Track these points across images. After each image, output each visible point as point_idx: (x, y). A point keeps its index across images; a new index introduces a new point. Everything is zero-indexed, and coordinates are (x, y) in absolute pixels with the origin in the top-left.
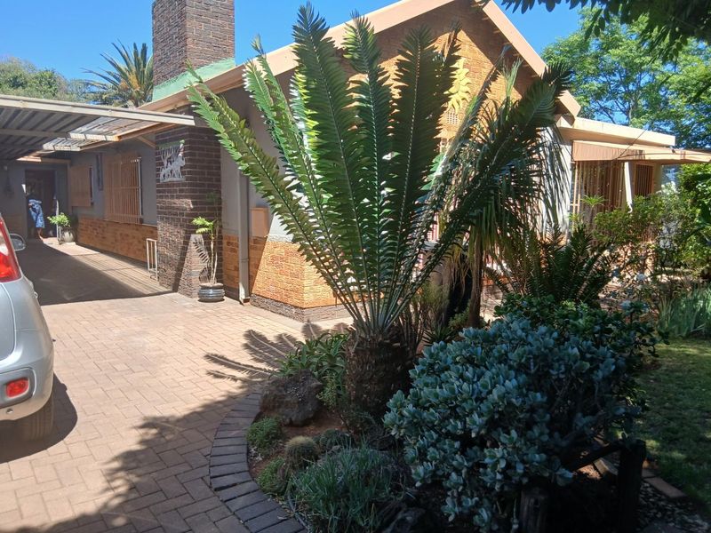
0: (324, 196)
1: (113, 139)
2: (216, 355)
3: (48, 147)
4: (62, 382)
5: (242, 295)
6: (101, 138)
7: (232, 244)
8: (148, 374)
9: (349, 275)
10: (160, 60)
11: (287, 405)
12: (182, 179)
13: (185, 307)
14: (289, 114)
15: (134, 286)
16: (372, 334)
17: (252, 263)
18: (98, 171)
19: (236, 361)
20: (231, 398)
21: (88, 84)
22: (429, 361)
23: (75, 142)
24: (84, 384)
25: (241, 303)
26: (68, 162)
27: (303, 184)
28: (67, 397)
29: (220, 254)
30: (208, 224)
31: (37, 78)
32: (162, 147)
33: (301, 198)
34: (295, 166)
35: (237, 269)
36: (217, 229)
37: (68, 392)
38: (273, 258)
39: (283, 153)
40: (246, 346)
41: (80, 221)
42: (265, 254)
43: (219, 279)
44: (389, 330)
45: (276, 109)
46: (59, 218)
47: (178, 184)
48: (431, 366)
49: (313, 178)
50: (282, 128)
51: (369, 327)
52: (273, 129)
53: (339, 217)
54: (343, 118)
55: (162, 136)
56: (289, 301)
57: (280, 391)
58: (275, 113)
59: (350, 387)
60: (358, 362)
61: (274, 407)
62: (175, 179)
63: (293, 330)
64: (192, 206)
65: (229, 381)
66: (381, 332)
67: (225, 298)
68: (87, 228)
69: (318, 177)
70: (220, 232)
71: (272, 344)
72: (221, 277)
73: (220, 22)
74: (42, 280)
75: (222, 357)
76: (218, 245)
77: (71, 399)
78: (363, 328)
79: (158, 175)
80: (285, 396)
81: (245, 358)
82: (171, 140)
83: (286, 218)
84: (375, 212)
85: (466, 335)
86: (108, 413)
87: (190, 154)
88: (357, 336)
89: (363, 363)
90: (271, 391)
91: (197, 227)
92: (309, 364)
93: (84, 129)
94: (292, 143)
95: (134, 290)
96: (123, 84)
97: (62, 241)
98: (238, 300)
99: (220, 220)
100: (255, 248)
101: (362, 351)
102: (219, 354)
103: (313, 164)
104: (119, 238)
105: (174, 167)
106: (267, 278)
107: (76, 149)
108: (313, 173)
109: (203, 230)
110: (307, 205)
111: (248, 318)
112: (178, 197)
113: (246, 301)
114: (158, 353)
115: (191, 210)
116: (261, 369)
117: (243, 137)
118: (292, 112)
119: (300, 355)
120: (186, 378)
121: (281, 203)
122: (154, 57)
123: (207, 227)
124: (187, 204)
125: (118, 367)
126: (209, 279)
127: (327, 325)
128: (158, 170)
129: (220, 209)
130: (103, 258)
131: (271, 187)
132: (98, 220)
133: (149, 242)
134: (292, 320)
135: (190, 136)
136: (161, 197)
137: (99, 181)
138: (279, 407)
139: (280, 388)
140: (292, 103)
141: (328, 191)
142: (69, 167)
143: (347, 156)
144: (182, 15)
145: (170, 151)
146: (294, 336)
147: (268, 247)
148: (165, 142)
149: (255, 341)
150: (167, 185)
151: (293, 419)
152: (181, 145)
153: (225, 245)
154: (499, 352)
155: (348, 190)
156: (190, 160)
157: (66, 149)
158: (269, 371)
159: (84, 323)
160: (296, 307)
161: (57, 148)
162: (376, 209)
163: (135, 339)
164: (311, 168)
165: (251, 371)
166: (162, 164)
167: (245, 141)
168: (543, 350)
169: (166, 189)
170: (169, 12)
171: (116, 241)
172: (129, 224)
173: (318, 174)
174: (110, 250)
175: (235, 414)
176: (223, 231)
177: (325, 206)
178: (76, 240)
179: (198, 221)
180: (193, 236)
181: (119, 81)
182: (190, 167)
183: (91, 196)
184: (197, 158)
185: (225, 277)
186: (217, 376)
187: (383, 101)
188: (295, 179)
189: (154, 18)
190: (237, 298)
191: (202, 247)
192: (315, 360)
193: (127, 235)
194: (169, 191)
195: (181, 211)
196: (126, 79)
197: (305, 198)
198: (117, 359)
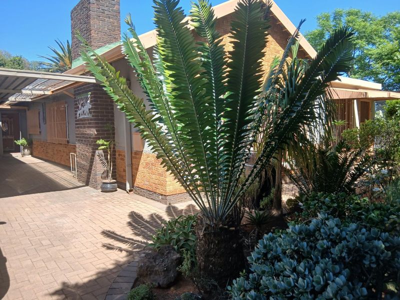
0: (178, 125)
1: (49, 93)
2: (109, 231)
3: (12, 99)
4: (4, 256)
5: (128, 187)
6: (42, 93)
7: (121, 155)
8: (63, 248)
9: (197, 180)
10: (76, 45)
11: (156, 273)
12: (90, 116)
13: (92, 196)
14: (152, 69)
15: (62, 183)
16: (214, 222)
17: (134, 167)
18: (43, 113)
19: (123, 235)
20: (118, 265)
21: (41, 64)
22: (263, 251)
23: (27, 95)
24: (19, 257)
25: (127, 192)
26: (26, 108)
27: (164, 117)
28: (5, 268)
29: (114, 162)
30: (106, 143)
31: (11, 61)
32: (78, 97)
33: (162, 127)
34: (158, 105)
35: (125, 171)
36: (112, 146)
37: (7, 264)
38: (147, 164)
39: (149, 96)
40: (130, 224)
41: (34, 143)
42: (142, 161)
43: (114, 177)
44: (226, 218)
45: (143, 65)
46: (21, 141)
47: (88, 120)
48: (265, 255)
49: (171, 113)
50: (147, 78)
51: (212, 216)
52: (142, 79)
53: (190, 140)
54: (191, 68)
55: (78, 90)
56: (158, 191)
57: (151, 263)
58: (143, 69)
59: (200, 259)
60: (205, 242)
61: (147, 274)
62: (86, 116)
63: (160, 211)
64: (96, 133)
65: (117, 252)
66: (221, 219)
67: (118, 189)
68: (38, 146)
69: (173, 112)
70: (114, 148)
71: (147, 222)
72: (115, 175)
73: (111, 20)
74: (7, 180)
75: (113, 233)
76: (113, 156)
77: (8, 269)
78: (208, 217)
79: (76, 114)
80: (154, 267)
81: (128, 233)
82: (83, 93)
83: (151, 141)
84: (215, 136)
85: (292, 231)
86: (32, 281)
87: (94, 101)
88: (204, 223)
89: (209, 243)
90: (145, 263)
91: (99, 145)
92: (171, 239)
93: (30, 87)
94: (155, 89)
95: (62, 186)
96: (61, 63)
97: (23, 155)
98: (126, 191)
99: (114, 141)
100: (136, 158)
101: (208, 234)
102: (112, 230)
103: (170, 103)
104: (56, 152)
105: (85, 109)
106: (143, 177)
107: (28, 100)
108: (170, 109)
109: (103, 147)
110: (166, 131)
111: (131, 202)
112: (89, 127)
113: (130, 191)
114: (71, 230)
115: (96, 135)
116: (138, 241)
117: (118, 85)
118: (155, 68)
119: (164, 231)
120: (89, 250)
121: (147, 131)
122: (72, 43)
123: (105, 145)
124: (93, 132)
125: (44, 242)
126: (108, 177)
127: (181, 206)
128: (76, 111)
129: (114, 134)
130: (46, 164)
131: (141, 120)
132: (43, 142)
133: (72, 155)
134: (159, 203)
135: (94, 90)
136: (78, 127)
137: (44, 119)
138: (150, 274)
139: (151, 260)
140: (154, 63)
141: (181, 121)
142: (27, 112)
143: (195, 96)
144: (88, 17)
145: (82, 99)
146: (161, 215)
147: (143, 157)
148: (79, 94)
149: (135, 220)
150: (81, 120)
151: (161, 283)
152: (89, 96)
153: (117, 156)
154: (322, 247)
155: (196, 121)
156: (95, 104)
157: (23, 100)
158: (144, 243)
159: (27, 209)
160: (162, 195)
161: (17, 100)
162: (215, 134)
163: (57, 220)
164: (168, 106)
165: (132, 243)
166: (78, 107)
167: (120, 87)
168: (358, 244)
169: (81, 123)
170: (80, 15)
171: (54, 154)
172: (61, 144)
173: (173, 110)
174: (51, 160)
175: (120, 280)
176: (116, 147)
177: (179, 132)
178: (31, 154)
179: (100, 142)
180: (97, 152)
181: (59, 61)
182: (95, 108)
183: (40, 128)
184: (99, 103)
185: (117, 176)
186: (109, 247)
187: (218, 57)
188: (157, 114)
189: (72, 19)
190: (125, 189)
191: (103, 158)
192: (175, 237)
193: (60, 151)
194: (83, 124)
195: (89, 136)
196: (63, 60)
197: (165, 127)
198: (44, 237)
